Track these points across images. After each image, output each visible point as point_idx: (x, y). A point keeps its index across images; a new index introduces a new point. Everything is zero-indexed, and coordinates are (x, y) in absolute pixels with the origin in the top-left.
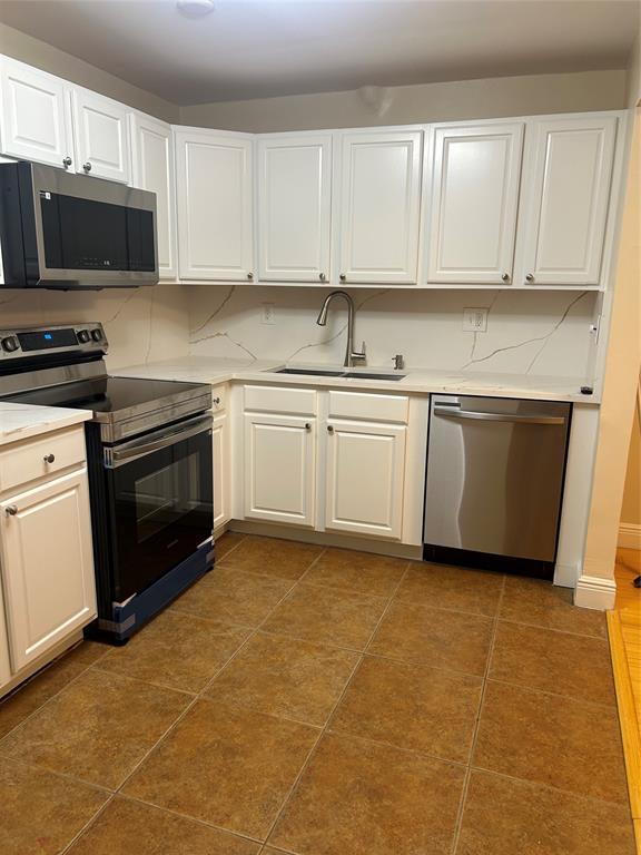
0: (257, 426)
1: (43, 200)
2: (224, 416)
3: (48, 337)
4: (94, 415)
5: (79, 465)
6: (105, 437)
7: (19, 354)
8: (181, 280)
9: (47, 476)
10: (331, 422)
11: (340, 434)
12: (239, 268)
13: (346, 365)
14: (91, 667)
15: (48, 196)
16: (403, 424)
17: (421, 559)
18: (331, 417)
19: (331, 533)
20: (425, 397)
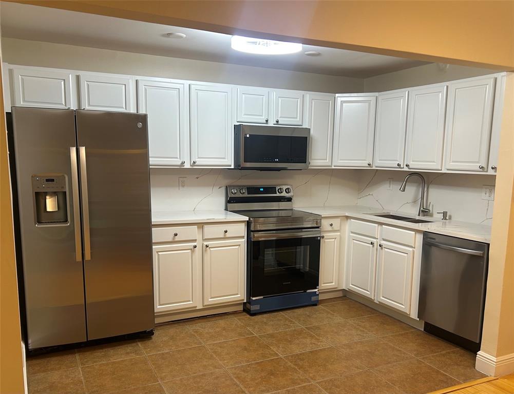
0: (355, 241)
1: (246, 138)
2: (339, 234)
3: (262, 190)
4: (249, 219)
5: (243, 237)
6: (252, 228)
7: (246, 195)
8: (334, 166)
9: (225, 238)
10: (383, 242)
11: (386, 250)
12: (365, 160)
13: (419, 215)
14: (236, 318)
15: (248, 136)
16: (411, 247)
17: (423, 330)
18: (384, 240)
19: (382, 305)
20: (421, 233)
